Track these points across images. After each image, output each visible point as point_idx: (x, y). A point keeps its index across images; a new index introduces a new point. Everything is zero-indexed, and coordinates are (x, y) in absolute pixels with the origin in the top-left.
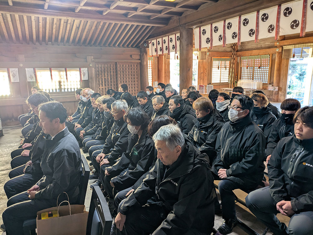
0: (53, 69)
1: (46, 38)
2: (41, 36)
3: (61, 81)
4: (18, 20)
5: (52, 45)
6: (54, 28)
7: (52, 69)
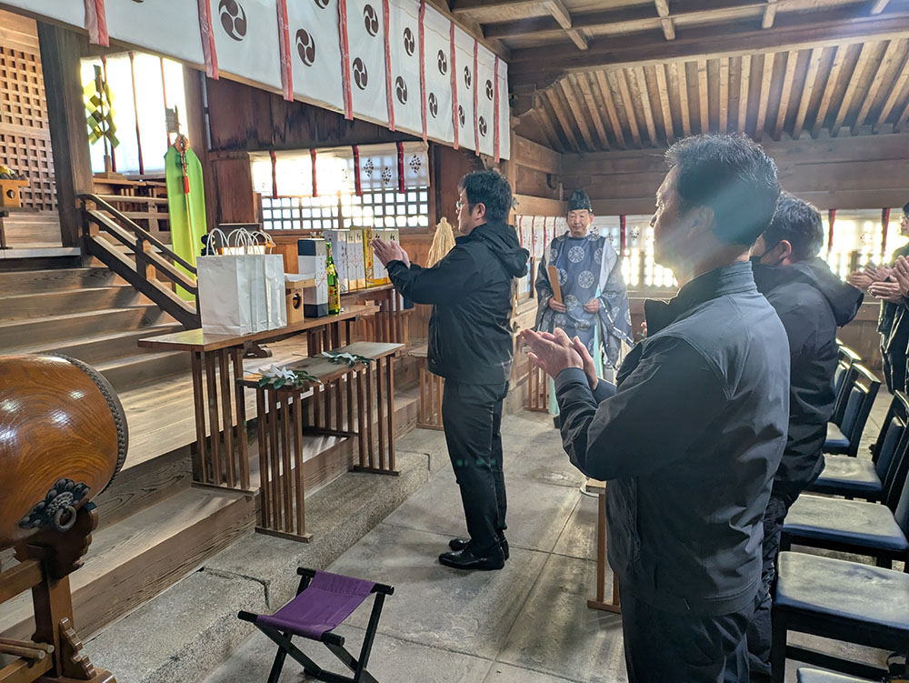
0: (839, 214)
1: (840, 113)
2: (824, 109)
3: (861, 253)
4: (768, 71)
5: (853, 135)
6: (877, 76)
7: (837, 211)
